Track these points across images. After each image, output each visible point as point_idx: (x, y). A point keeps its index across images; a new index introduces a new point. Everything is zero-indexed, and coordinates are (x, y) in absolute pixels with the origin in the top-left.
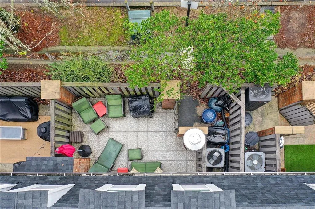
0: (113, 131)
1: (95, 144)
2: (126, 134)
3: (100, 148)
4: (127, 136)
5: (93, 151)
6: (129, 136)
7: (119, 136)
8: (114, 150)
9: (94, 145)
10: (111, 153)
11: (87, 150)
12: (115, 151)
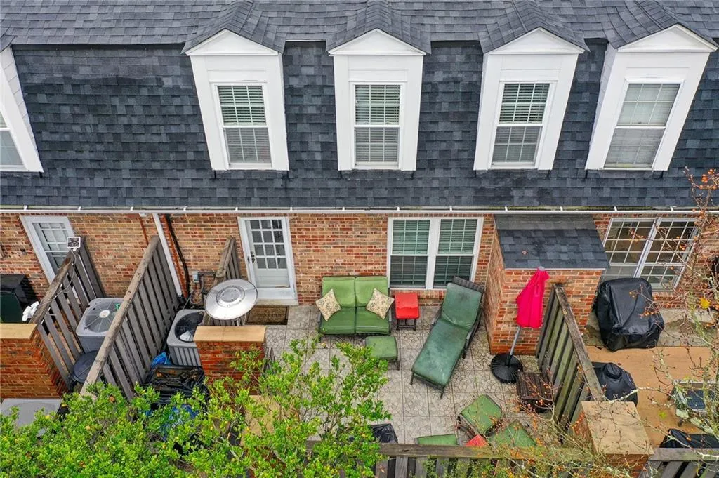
0: (443, 419)
1: (485, 387)
2: (408, 409)
3: (471, 376)
4: (405, 405)
5: (486, 370)
6: (401, 405)
7: (426, 406)
8: (431, 356)
9: (486, 384)
10: (439, 350)
11: (504, 372)
12: (429, 353)
